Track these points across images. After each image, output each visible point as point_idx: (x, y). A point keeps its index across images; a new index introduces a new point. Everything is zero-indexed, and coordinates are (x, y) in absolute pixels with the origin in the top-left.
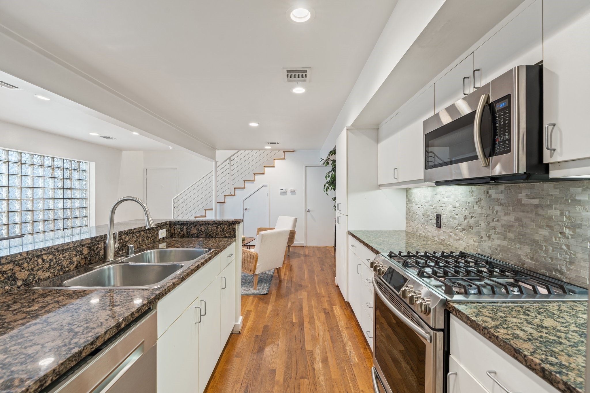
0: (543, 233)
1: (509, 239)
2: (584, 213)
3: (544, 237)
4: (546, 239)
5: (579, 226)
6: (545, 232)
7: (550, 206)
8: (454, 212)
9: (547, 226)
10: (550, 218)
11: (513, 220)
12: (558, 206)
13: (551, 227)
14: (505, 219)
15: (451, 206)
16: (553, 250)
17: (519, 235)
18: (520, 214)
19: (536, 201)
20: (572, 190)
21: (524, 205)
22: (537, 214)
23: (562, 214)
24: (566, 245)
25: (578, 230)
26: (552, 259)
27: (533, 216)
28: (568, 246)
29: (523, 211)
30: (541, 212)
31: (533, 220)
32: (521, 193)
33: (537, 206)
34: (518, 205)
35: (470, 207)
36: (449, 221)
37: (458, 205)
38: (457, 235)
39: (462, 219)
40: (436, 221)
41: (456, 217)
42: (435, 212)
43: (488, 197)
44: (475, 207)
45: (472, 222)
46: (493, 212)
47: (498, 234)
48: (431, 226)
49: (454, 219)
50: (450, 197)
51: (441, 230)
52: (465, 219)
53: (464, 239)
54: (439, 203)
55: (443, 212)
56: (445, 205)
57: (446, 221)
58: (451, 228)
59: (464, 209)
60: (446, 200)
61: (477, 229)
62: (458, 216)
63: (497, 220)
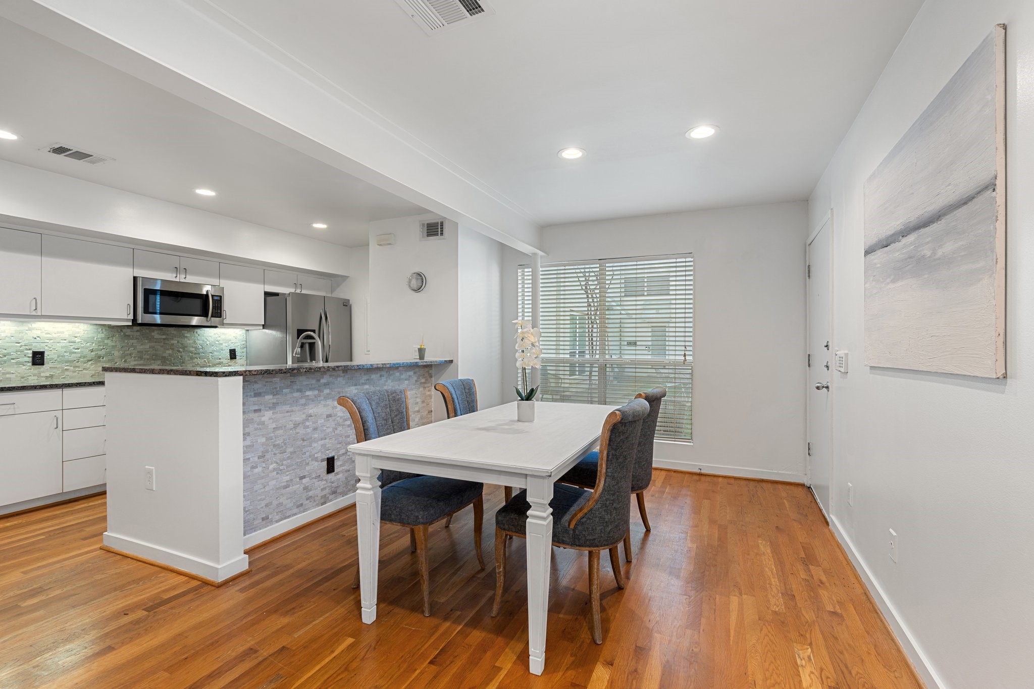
1: (145, 359)
2: (188, 341)
3: (169, 354)
4: (170, 355)
5: (186, 347)
6: (170, 352)
7: (172, 339)
8: (72, 347)
10: (173, 344)
11: (148, 347)
12: (176, 339)
13: (173, 349)
14: (140, 348)
15: (65, 341)
17: (153, 355)
18: (153, 344)
19: (164, 337)
20: (183, 332)
23: (178, 342)
24: (180, 356)
25: (186, 349)
27: (162, 344)
28: (181, 356)
29: (156, 342)
30: (166, 342)
31: (162, 347)
33: (164, 339)
34: (151, 339)
35: (99, 342)
36: (63, 356)
37: (80, 341)
38: (78, 367)
39: (86, 352)
40: (30, 359)
41: (76, 351)
42: (27, 349)
43: (122, 334)
44: (106, 341)
45: (103, 352)
46: (128, 344)
47: (135, 357)
48: (16, 366)
49: (71, 353)
50: (63, 333)
51: (44, 366)
52: (92, 352)
53: (91, 368)
54: (38, 339)
55: (46, 348)
56: (52, 341)
57: (55, 357)
58: (67, 362)
59: (89, 344)
60: (55, 335)
61: (110, 357)
62: (79, 350)
63: (132, 349)
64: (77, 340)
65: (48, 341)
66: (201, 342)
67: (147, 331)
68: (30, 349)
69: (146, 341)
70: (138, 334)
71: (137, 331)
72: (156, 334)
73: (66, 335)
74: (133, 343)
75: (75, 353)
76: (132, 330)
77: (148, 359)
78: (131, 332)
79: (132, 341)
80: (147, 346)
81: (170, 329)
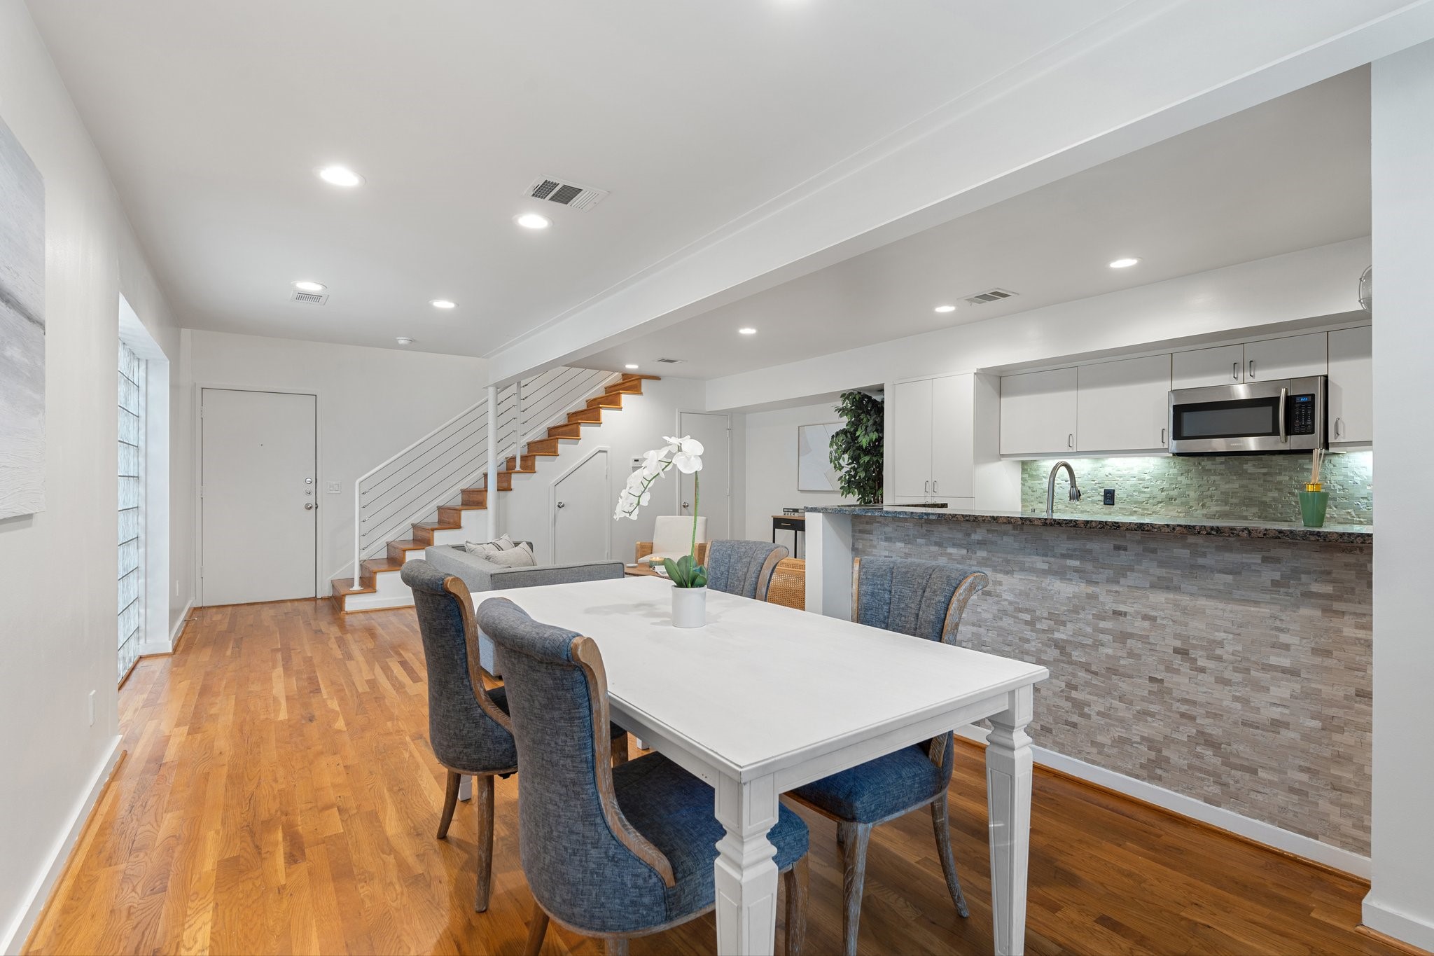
0: (1272, 495)
1: (1232, 504)
4: (1274, 499)
6: (1275, 494)
7: (1280, 474)
8: (1141, 485)
9: (1276, 489)
10: (1280, 483)
11: (1238, 487)
12: (1287, 473)
13: (1280, 490)
14: (1225, 487)
15: (1135, 479)
16: (1282, 507)
17: (1245, 499)
18: (1245, 482)
19: (1264, 470)
20: (1300, 461)
21: (1250, 474)
22: (1264, 481)
23: (1291, 478)
24: (1295, 502)
26: (1281, 514)
27: (1261, 482)
29: (1250, 479)
30: (1269, 478)
31: (1260, 485)
32: (1247, 464)
33: (1265, 474)
34: (1241, 474)
35: (1171, 479)
36: (1132, 496)
37: (1149, 478)
38: (1147, 509)
39: (1156, 491)
40: (1102, 498)
41: (1146, 490)
42: (1100, 488)
43: (1200, 468)
44: (1179, 478)
45: (1174, 493)
46: (1208, 482)
47: (1217, 501)
48: (1091, 505)
49: (1141, 492)
50: (1132, 469)
51: (1115, 506)
52: (1162, 492)
53: (1161, 512)
54: (1110, 476)
55: (1117, 486)
56: (1122, 479)
57: (1124, 496)
58: (1136, 502)
59: (1159, 482)
60: (1125, 472)
61: (1184, 500)
62: (1149, 490)
63: (1214, 488)
64: (1147, 477)
65: (1118, 479)
66: (1341, 478)
67: (1236, 463)
68: (1103, 487)
69: (1235, 478)
70: (1223, 467)
71: (1222, 463)
72: (1250, 467)
73: (1135, 472)
74: (1214, 481)
75: (1144, 492)
76: (1214, 462)
77: (1236, 504)
78: (1213, 464)
79: (1213, 478)
80: (1237, 485)
81: (1275, 458)
